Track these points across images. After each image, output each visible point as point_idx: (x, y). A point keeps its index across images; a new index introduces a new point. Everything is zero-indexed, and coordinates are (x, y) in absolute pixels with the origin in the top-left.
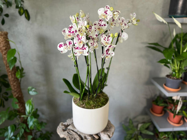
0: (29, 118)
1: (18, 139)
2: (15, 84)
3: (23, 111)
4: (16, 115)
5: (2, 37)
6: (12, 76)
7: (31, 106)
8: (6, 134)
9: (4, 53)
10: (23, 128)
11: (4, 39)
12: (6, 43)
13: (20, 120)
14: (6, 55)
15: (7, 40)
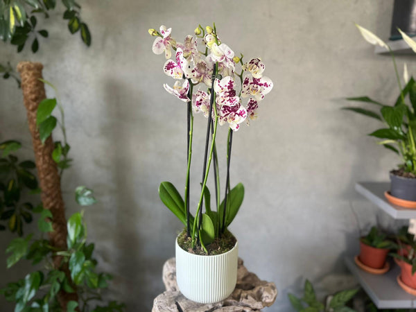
0: (73, 255)
1: (46, 307)
2: (48, 177)
3: (61, 242)
4: (45, 252)
5: (31, 73)
6: (44, 159)
7: (79, 228)
8: (18, 295)
9: (31, 107)
10: (58, 280)
11: (34, 78)
12: (37, 85)
13: (53, 265)
14: (36, 111)
15: (41, 80)
